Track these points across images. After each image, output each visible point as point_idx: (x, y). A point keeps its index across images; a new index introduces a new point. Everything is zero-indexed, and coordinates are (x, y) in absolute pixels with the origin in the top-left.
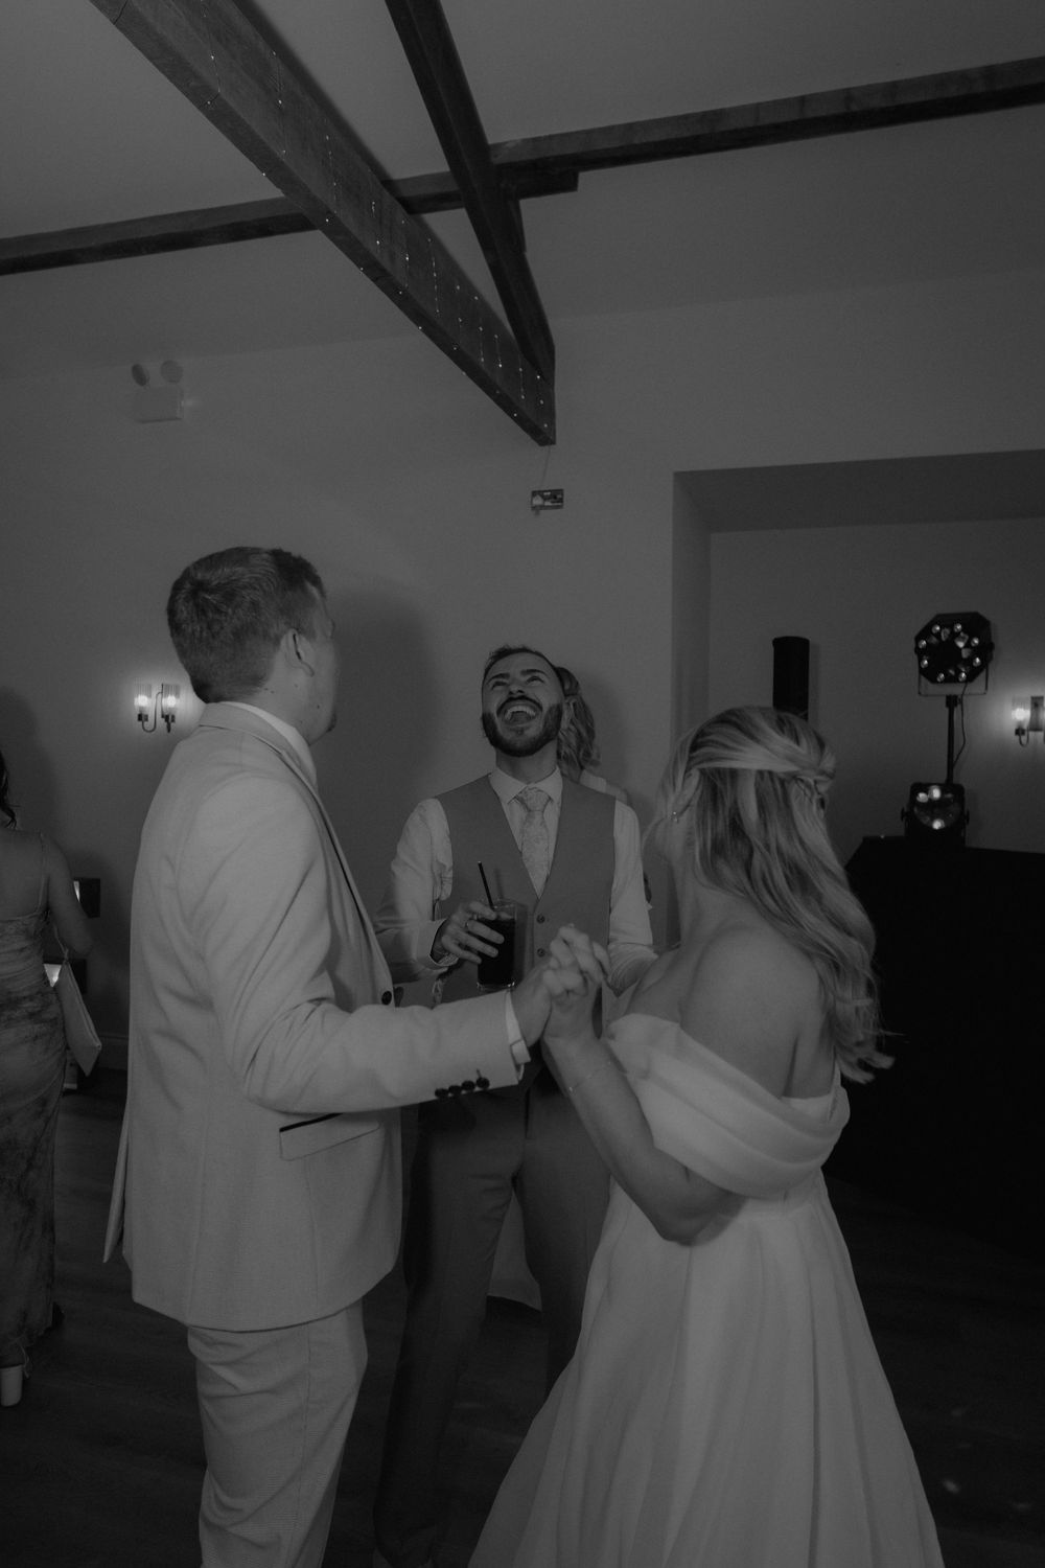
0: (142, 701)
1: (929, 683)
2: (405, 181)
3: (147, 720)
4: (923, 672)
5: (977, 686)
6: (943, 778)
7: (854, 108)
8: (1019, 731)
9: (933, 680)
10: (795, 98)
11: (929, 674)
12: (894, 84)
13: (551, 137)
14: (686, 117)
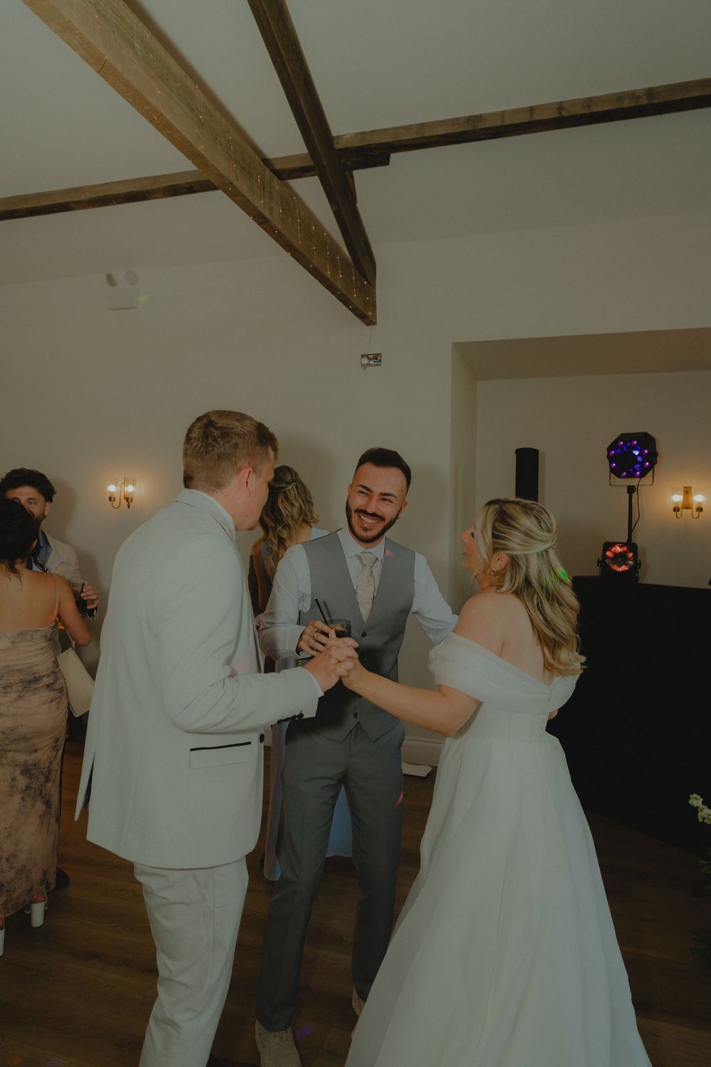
0: (112, 488)
1: (616, 478)
2: (276, 159)
3: (114, 500)
4: (612, 470)
5: (647, 479)
6: (625, 539)
7: (565, 114)
8: (676, 509)
9: (619, 476)
10: (528, 107)
11: (616, 472)
12: (590, 99)
13: (373, 132)
14: (458, 119)
